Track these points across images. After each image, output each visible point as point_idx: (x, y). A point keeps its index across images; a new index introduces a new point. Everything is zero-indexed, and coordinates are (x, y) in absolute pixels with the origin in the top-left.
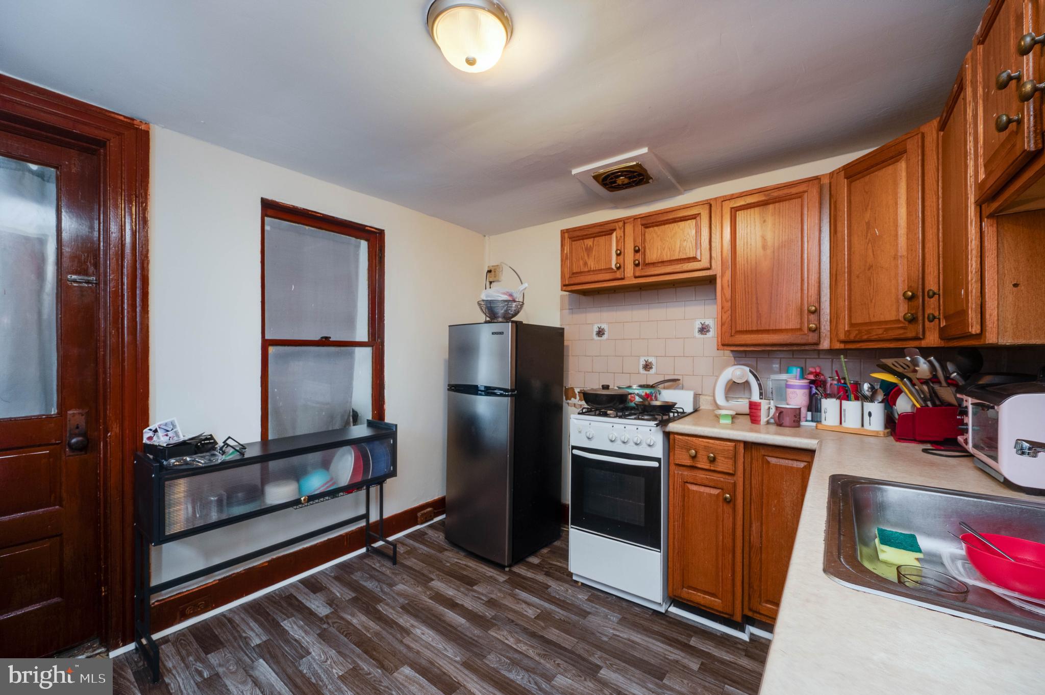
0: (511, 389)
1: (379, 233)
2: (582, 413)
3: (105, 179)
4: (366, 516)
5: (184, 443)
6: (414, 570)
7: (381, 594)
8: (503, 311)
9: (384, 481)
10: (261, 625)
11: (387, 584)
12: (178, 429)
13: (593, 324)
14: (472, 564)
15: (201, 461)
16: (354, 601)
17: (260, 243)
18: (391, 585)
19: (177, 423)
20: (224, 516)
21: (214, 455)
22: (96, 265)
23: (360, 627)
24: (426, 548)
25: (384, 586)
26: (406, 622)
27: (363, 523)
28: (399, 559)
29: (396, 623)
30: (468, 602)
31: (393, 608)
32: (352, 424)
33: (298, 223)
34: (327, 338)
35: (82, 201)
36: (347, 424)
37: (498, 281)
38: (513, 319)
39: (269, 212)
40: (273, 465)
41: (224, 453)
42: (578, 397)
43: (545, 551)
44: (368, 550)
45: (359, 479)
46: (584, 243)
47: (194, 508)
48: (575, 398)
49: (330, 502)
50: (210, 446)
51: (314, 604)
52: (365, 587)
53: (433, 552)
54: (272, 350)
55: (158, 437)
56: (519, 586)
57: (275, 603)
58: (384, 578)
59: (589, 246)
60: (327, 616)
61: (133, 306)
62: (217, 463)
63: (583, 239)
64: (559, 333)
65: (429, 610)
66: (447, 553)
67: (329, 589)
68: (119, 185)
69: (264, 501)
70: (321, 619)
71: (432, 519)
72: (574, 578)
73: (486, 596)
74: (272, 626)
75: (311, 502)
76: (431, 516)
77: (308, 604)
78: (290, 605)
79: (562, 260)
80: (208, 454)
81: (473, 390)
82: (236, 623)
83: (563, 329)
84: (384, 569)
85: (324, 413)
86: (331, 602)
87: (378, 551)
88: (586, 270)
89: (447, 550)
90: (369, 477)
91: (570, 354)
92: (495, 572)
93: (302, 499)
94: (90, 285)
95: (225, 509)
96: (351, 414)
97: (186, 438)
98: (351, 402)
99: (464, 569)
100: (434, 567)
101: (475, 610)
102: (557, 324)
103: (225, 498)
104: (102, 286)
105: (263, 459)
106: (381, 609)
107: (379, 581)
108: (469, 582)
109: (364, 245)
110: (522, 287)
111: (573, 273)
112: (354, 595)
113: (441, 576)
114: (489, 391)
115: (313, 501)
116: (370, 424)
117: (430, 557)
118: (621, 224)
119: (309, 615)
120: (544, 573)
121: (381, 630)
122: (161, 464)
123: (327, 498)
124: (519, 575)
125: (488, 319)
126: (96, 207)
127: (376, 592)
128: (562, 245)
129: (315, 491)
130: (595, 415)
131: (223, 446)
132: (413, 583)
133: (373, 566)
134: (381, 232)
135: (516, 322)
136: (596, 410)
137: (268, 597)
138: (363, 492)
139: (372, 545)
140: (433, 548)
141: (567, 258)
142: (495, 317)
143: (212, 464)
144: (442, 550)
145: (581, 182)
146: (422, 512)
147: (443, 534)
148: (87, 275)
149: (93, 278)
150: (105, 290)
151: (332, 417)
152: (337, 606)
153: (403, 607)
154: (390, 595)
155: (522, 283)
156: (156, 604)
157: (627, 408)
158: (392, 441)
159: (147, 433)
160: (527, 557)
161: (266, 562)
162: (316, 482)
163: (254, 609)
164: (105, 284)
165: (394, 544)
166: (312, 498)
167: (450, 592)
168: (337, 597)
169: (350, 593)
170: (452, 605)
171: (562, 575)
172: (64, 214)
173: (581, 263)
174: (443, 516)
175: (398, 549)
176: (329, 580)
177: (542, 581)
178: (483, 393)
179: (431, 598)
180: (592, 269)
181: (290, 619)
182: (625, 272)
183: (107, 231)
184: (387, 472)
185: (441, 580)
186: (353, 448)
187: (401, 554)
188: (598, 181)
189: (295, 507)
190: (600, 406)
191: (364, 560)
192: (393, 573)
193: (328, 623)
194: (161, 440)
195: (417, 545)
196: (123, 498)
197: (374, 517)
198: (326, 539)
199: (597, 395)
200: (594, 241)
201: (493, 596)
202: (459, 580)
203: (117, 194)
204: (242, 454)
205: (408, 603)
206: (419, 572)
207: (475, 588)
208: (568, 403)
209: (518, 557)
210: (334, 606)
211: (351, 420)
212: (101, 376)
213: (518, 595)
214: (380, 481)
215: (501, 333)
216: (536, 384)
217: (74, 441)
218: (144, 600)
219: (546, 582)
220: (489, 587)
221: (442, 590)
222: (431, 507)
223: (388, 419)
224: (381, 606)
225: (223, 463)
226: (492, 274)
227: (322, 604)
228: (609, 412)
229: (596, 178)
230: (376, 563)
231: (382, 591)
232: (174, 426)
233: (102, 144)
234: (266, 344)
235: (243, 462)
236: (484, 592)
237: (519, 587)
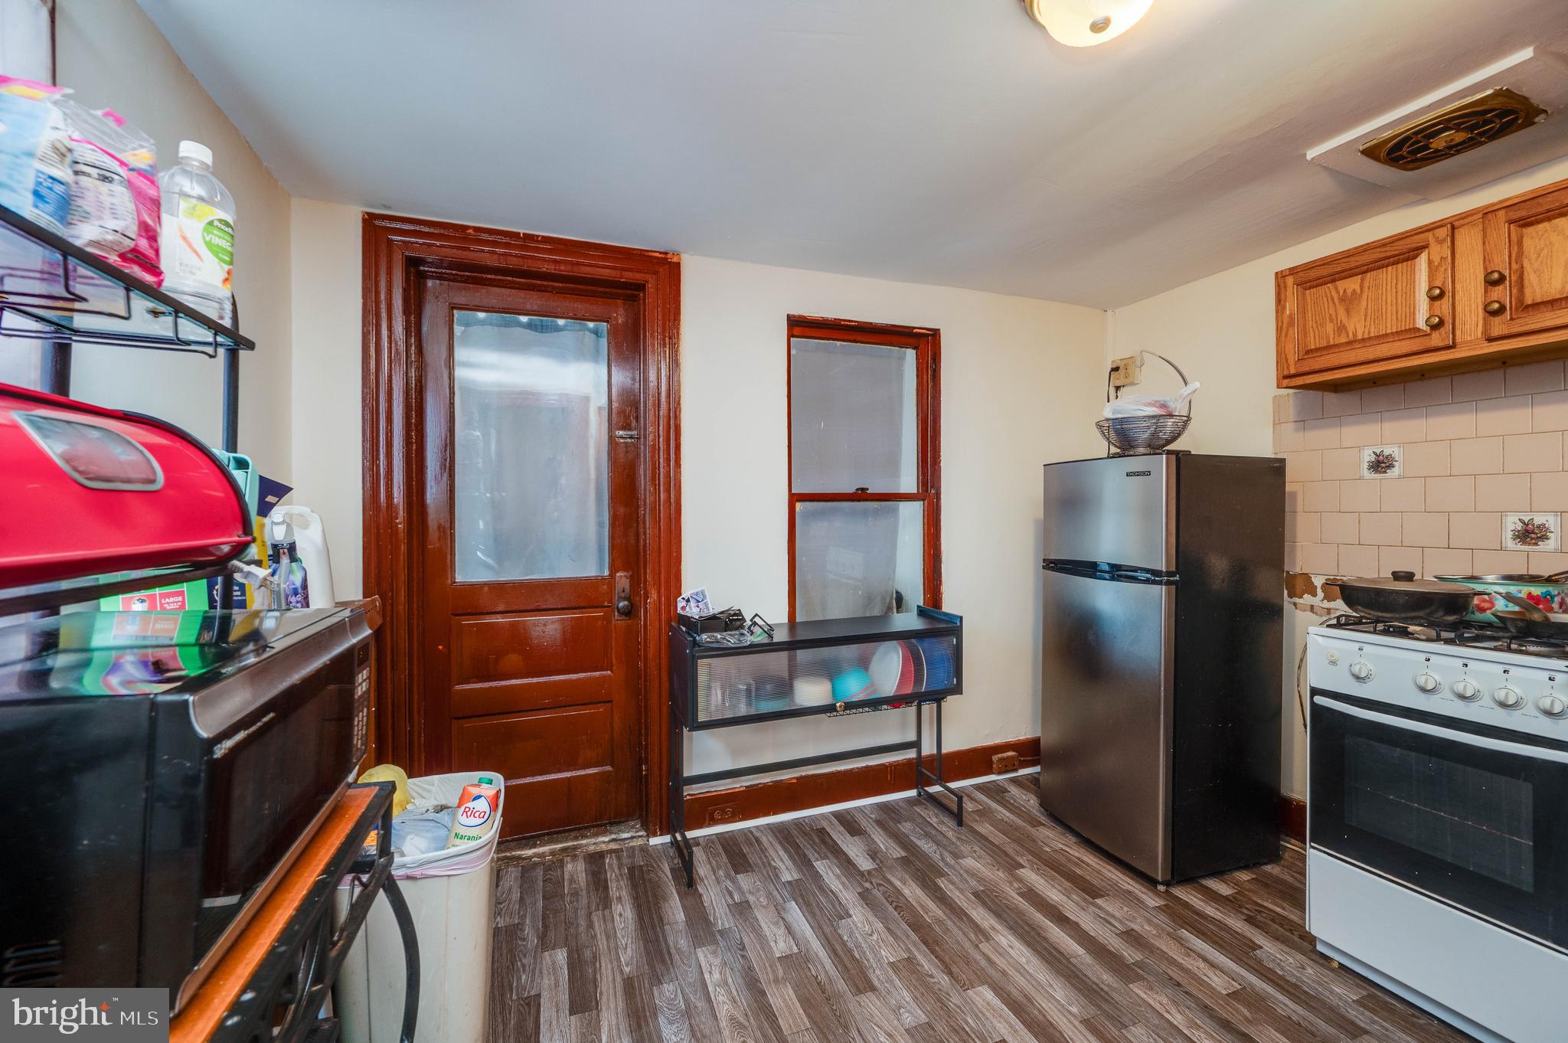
0: (1167, 572)
1: (931, 335)
2: (1339, 626)
3: (645, 324)
4: (916, 744)
5: (714, 618)
6: (991, 842)
7: (941, 864)
8: (1146, 435)
9: (943, 698)
10: (791, 857)
11: (951, 853)
12: (708, 600)
13: (1360, 448)
14: (1091, 859)
15: (731, 639)
16: (905, 862)
17: (786, 372)
18: (957, 856)
19: (707, 594)
20: (753, 712)
21: (743, 634)
22: (637, 418)
23: (914, 903)
24: (1007, 814)
25: (946, 854)
26: (982, 919)
27: (911, 754)
28: (966, 818)
29: (966, 914)
30: (1087, 922)
31: (961, 891)
32: (895, 610)
33: (828, 339)
34: (863, 490)
35: (627, 353)
36: (889, 609)
37: (1132, 384)
38: (1169, 448)
39: (797, 330)
40: (802, 655)
41: (752, 633)
42: (1320, 594)
43: (1244, 876)
44: (919, 794)
45: (909, 690)
46: (1336, 288)
47: (723, 695)
48: (1314, 595)
49: (868, 716)
50: (738, 623)
51: (852, 850)
52: (917, 845)
53: (1020, 822)
54: (799, 506)
55: (690, 608)
56: (1188, 924)
57: (805, 834)
58: (945, 842)
59: (1349, 292)
60: (869, 872)
61: (668, 460)
62: (745, 644)
63: (1333, 281)
64: (1276, 469)
65: (1020, 913)
66: (1041, 829)
67: (869, 836)
68: (656, 328)
69: (792, 700)
70: (862, 874)
71: (1016, 770)
72: (1320, 948)
73: (1121, 922)
74: (803, 863)
75: (848, 712)
76: (1014, 765)
77: (844, 848)
78: (824, 842)
79: (1279, 330)
80: (737, 632)
81: (1090, 569)
82: (763, 845)
83: (1283, 461)
84: (944, 829)
85: (860, 593)
86: (874, 854)
87: (933, 799)
88: (1343, 339)
89: (1043, 825)
90: (923, 690)
91: (1299, 508)
92: (1136, 886)
93: (838, 705)
94: (633, 440)
95: (754, 703)
96: (894, 596)
97: (716, 612)
98: (894, 579)
99: (1077, 865)
100: (1022, 846)
101: (1101, 940)
102: (1268, 453)
103: (753, 688)
104: (642, 440)
105: (792, 646)
106: (943, 886)
107: (937, 843)
108: (1091, 891)
109: (910, 355)
110: (1186, 391)
111: (1308, 352)
112: (904, 854)
113: (1036, 864)
114: (1118, 572)
115: (850, 710)
116: (922, 612)
117: (1016, 829)
118: (1443, 232)
119: (846, 863)
120: (1244, 917)
121: (945, 918)
122: (695, 639)
123: (867, 709)
124: (1186, 905)
125: (1114, 450)
126: (637, 359)
127: (935, 859)
128: (1279, 301)
129: (852, 697)
130: (1375, 632)
131: (751, 625)
132: (989, 861)
133: (928, 819)
134: (934, 335)
135: (1177, 453)
136: (1377, 621)
137: (797, 823)
138: (913, 710)
139: (926, 788)
140: (1019, 816)
141: (1291, 324)
142: (1133, 447)
143: (742, 645)
144: (1036, 823)
145: (1326, 168)
146: (1000, 756)
147: (1035, 798)
148: (630, 429)
149: (634, 433)
150: (645, 445)
151: (869, 599)
152: (881, 862)
153: (976, 894)
154: (954, 869)
155: (1186, 384)
156: (688, 797)
157: (1468, 625)
158: (955, 640)
159: (681, 603)
160: (1204, 877)
161: (794, 778)
162: (854, 686)
163: (782, 833)
164: (645, 438)
165: (959, 795)
166: (849, 706)
167: (1054, 894)
168: (882, 851)
169: (899, 850)
170: (1061, 919)
171: (1288, 934)
172: (613, 368)
173: (1330, 328)
174: (1038, 769)
175: (964, 805)
176: (869, 822)
177: (1240, 931)
178: (1107, 576)
179: (1021, 894)
180: (1360, 336)
181: (824, 861)
182: (1458, 333)
183: (646, 380)
184: (948, 687)
185: (1037, 871)
186: (899, 644)
187: (968, 812)
188: (1377, 159)
189: (828, 714)
190: (1388, 615)
191: (914, 807)
192: (958, 838)
193: (871, 883)
194: (693, 611)
195: (994, 805)
196: (660, 672)
197: (928, 748)
198: (864, 764)
199: (1379, 592)
200: (1362, 280)
201: (1136, 927)
202: (1068, 879)
203: (654, 339)
204: (771, 637)
205: (983, 891)
206: (998, 847)
207: (1099, 901)
208: (1295, 604)
209: (1184, 872)
210: (878, 862)
211: (895, 605)
212: (642, 537)
213: (1188, 941)
214: (937, 697)
215: (1148, 473)
216: (1218, 565)
217: (621, 604)
218: (678, 791)
219: (1249, 935)
220: (1126, 909)
221: (1040, 888)
222: (1013, 751)
223: (948, 606)
224: (942, 881)
225: (752, 646)
226: (1119, 374)
227: (862, 853)
228: (1412, 628)
229: (1370, 153)
230: (932, 816)
231: (943, 859)
232: (704, 596)
233: (641, 287)
234: (794, 498)
235: (771, 647)
236: (1117, 914)
237: (1187, 927)
